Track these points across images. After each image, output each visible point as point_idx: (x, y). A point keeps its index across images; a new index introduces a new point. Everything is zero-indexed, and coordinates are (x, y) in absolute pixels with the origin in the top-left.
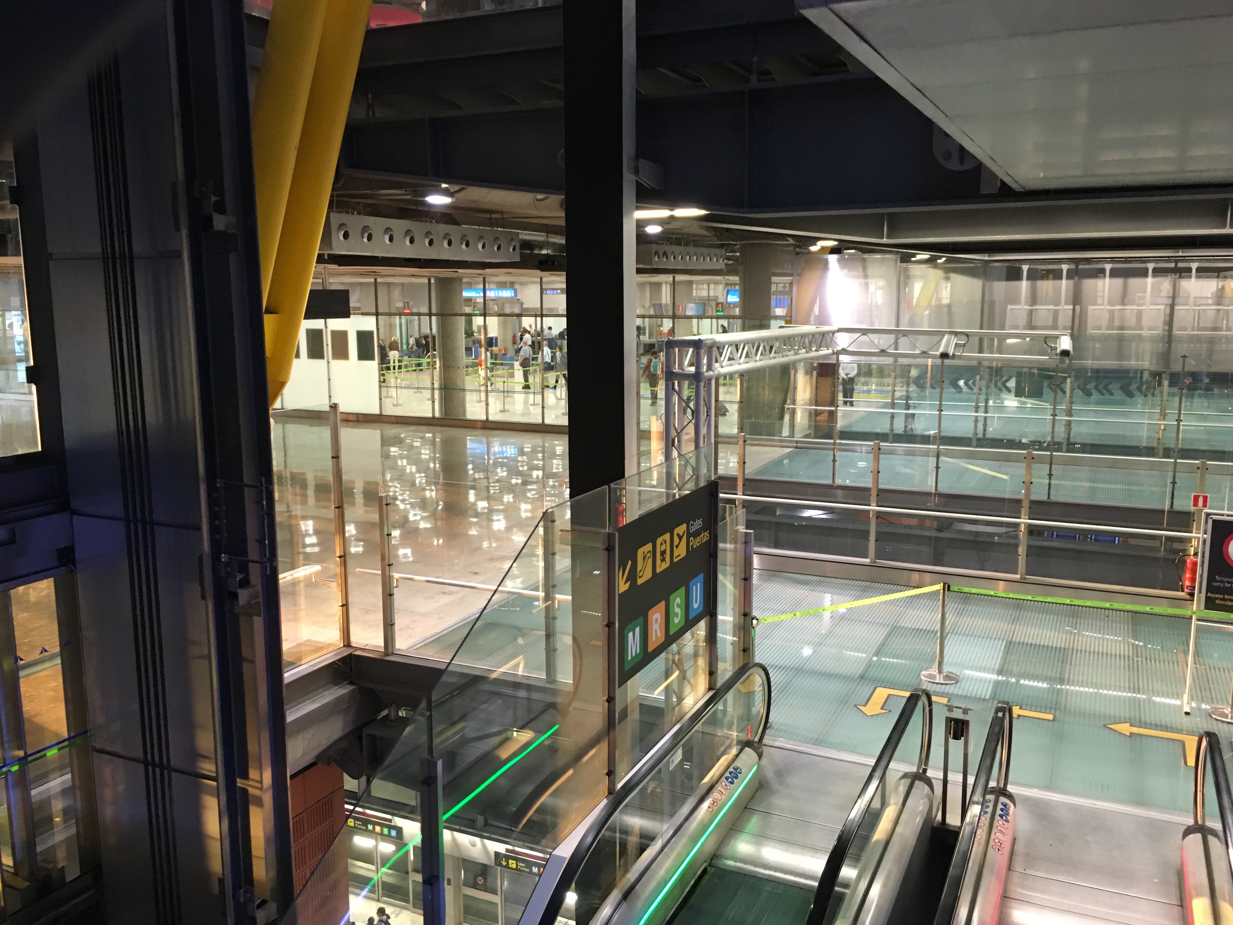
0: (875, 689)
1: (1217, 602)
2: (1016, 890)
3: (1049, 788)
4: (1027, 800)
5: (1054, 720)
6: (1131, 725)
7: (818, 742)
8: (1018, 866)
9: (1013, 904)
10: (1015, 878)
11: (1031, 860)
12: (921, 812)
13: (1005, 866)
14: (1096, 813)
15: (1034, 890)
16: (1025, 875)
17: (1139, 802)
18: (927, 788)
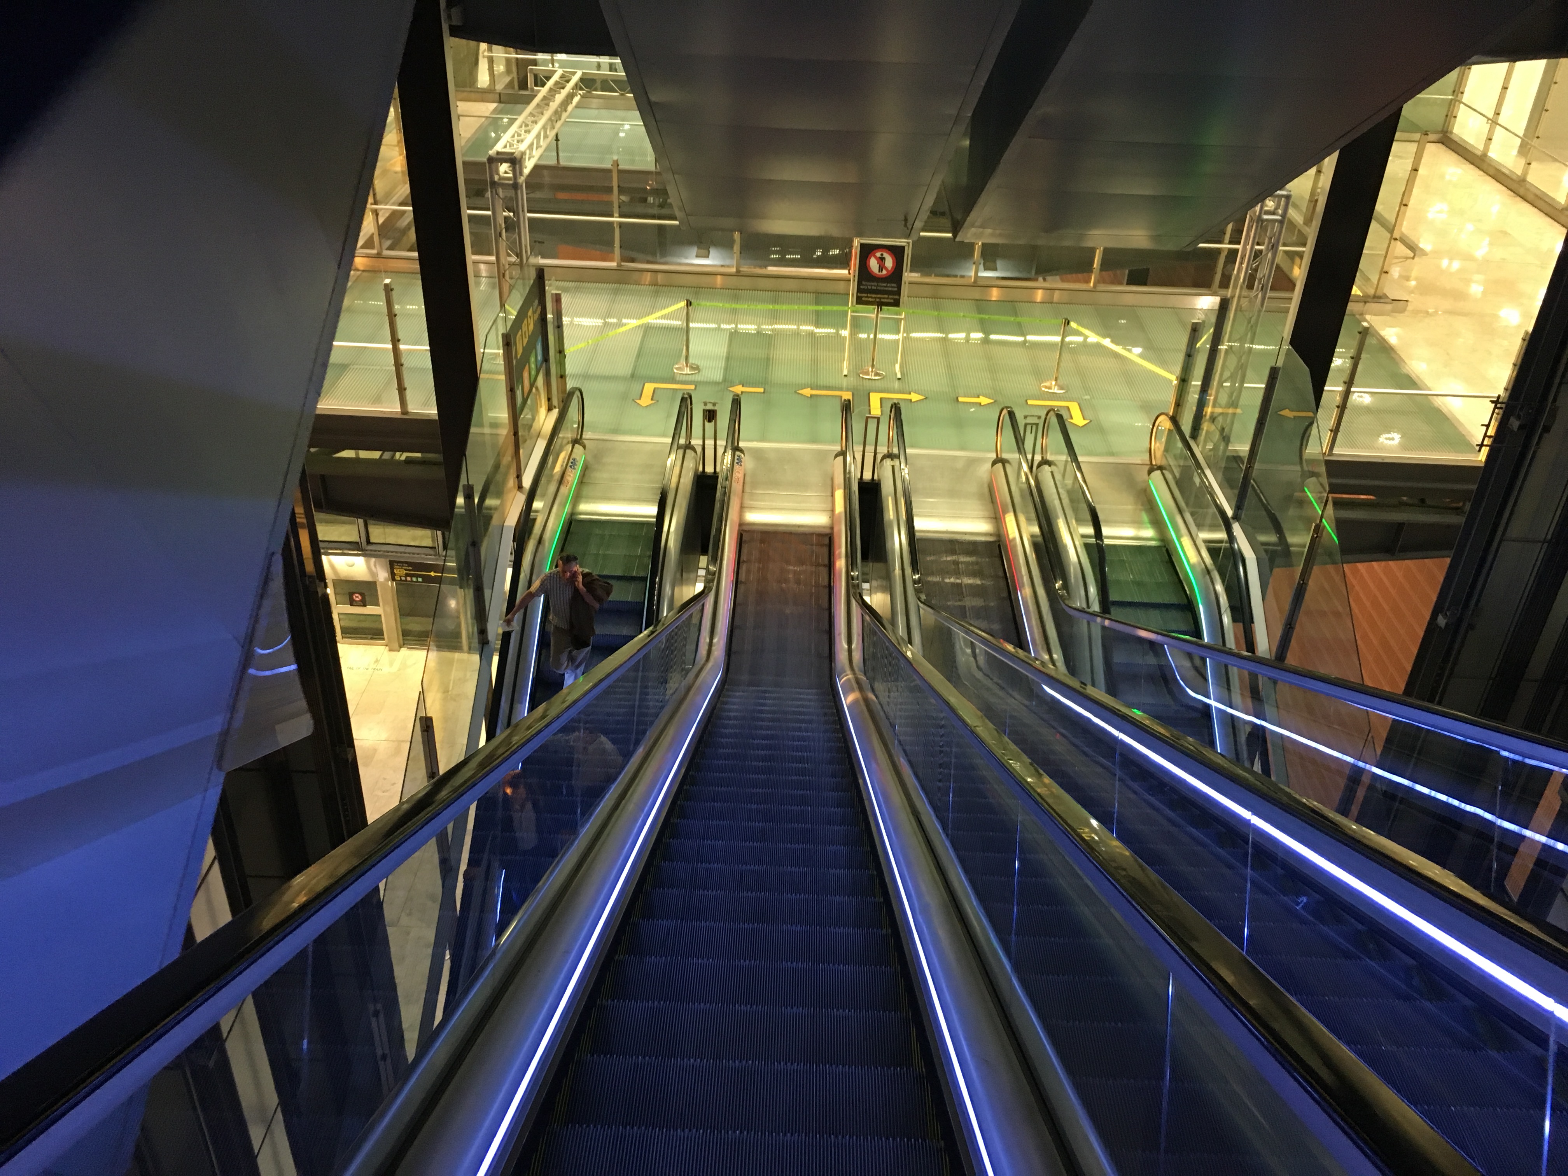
0: (644, 385)
1: (863, 299)
2: (747, 502)
3: (763, 439)
4: (750, 449)
5: (764, 392)
6: (811, 389)
7: (616, 431)
8: (747, 489)
9: (746, 510)
10: (746, 496)
11: (755, 485)
12: (692, 468)
13: (741, 491)
14: (789, 452)
15: (756, 501)
16: (752, 494)
17: (814, 441)
18: (693, 453)
